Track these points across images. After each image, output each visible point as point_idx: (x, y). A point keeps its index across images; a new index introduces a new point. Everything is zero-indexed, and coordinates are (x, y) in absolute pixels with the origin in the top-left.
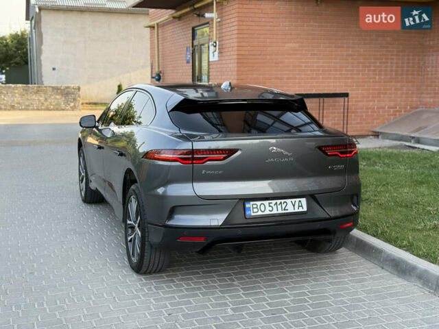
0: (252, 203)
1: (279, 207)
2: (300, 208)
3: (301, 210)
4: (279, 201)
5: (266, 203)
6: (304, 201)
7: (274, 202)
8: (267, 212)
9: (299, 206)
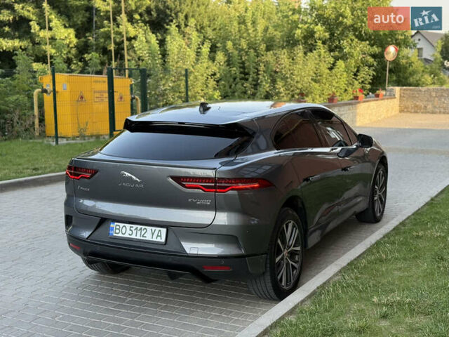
0: (116, 224)
1: (139, 232)
2: (159, 238)
3: (159, 240)
4: (139, 227)
5: (128, 226)
6: (164, 231)
7: (135, 226)
8: (127, 235)
9: (158, 236)
